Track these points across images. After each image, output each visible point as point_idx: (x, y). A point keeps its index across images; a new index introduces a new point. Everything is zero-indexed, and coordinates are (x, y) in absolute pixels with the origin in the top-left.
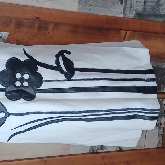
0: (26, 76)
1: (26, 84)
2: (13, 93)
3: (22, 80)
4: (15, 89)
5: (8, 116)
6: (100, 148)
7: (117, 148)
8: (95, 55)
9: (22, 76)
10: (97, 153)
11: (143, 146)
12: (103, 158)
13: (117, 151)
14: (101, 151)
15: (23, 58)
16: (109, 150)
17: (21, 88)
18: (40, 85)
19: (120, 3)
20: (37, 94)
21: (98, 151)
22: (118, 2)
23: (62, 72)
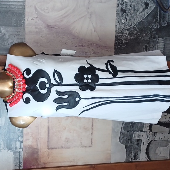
0: (90, 76)
1: (90, 81)
2: (83, 86)
3: (87, 79)
4: (84, 84)
5: (80, 100)
6: (134, 159)
7: (147, 159)
8: (130, 62)
9: (87, 76)
10: (131, 162)
11: (168, 157)
12: (136, 166)
13: (147, 161)
14: (134, 161)
15: (87, 66)
16: (141, 160)
17: (87, 84)
18: (98, 81)
19: (144, 50)
20: (97, 87)
21: (132, 161)
22: (143, 50)
23: (110, 73)
